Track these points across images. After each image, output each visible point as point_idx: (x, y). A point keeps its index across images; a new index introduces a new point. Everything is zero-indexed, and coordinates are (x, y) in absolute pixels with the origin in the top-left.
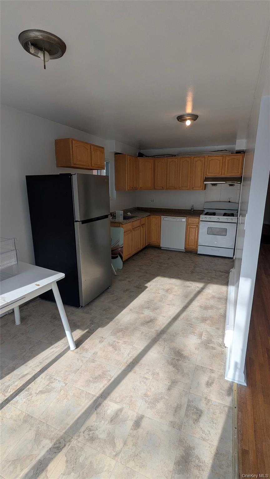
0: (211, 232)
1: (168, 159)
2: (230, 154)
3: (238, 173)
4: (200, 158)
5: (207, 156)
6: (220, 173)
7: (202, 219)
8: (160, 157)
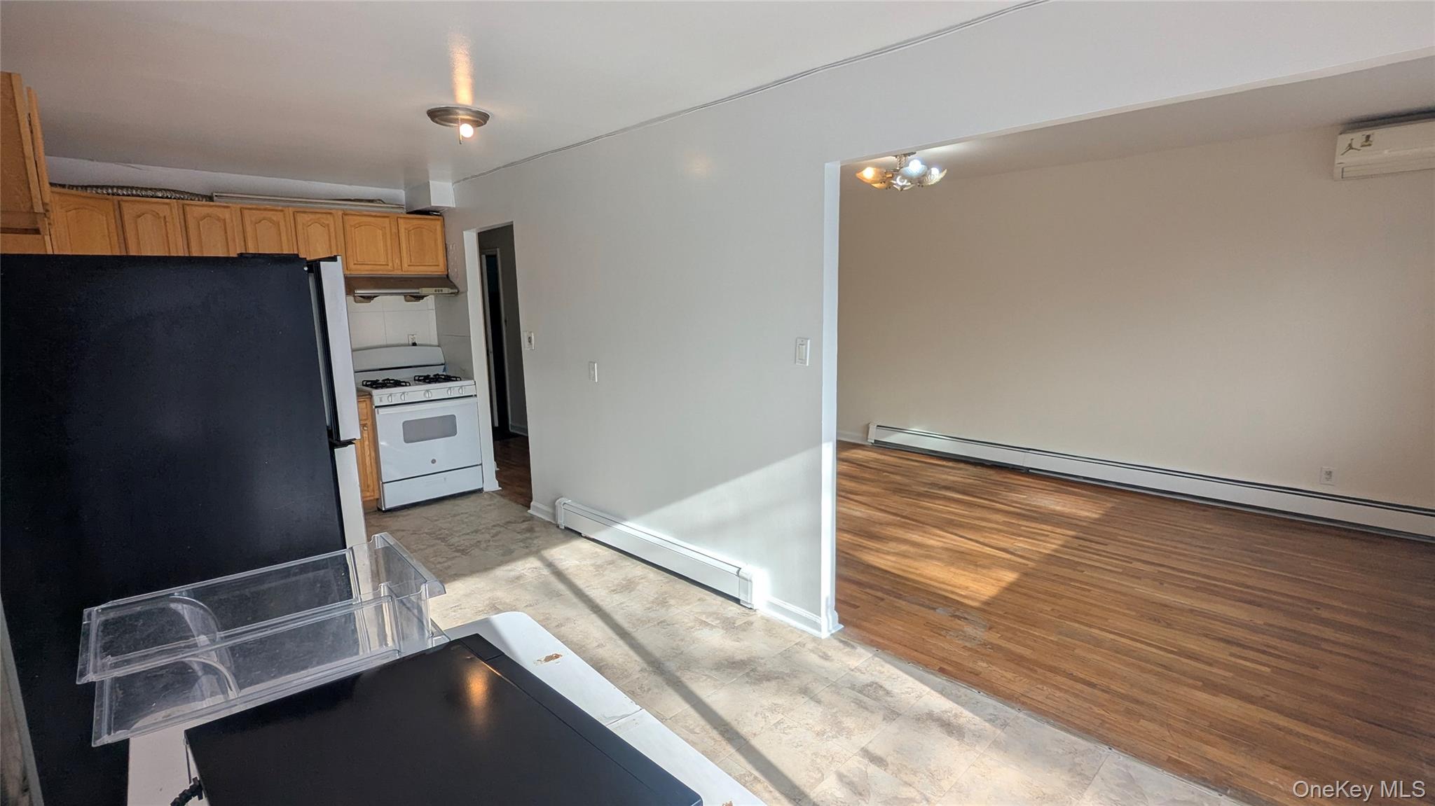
0: (415, 432)
1: (188, 208)
2: (402, 213)
3: (438, 266)
4: (318, 216)
5: (340, 213)
6: (390, 264)
7: (381, 401)
8: (147, 196)
